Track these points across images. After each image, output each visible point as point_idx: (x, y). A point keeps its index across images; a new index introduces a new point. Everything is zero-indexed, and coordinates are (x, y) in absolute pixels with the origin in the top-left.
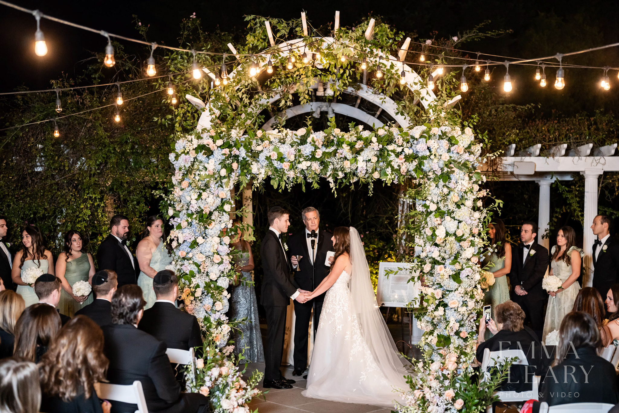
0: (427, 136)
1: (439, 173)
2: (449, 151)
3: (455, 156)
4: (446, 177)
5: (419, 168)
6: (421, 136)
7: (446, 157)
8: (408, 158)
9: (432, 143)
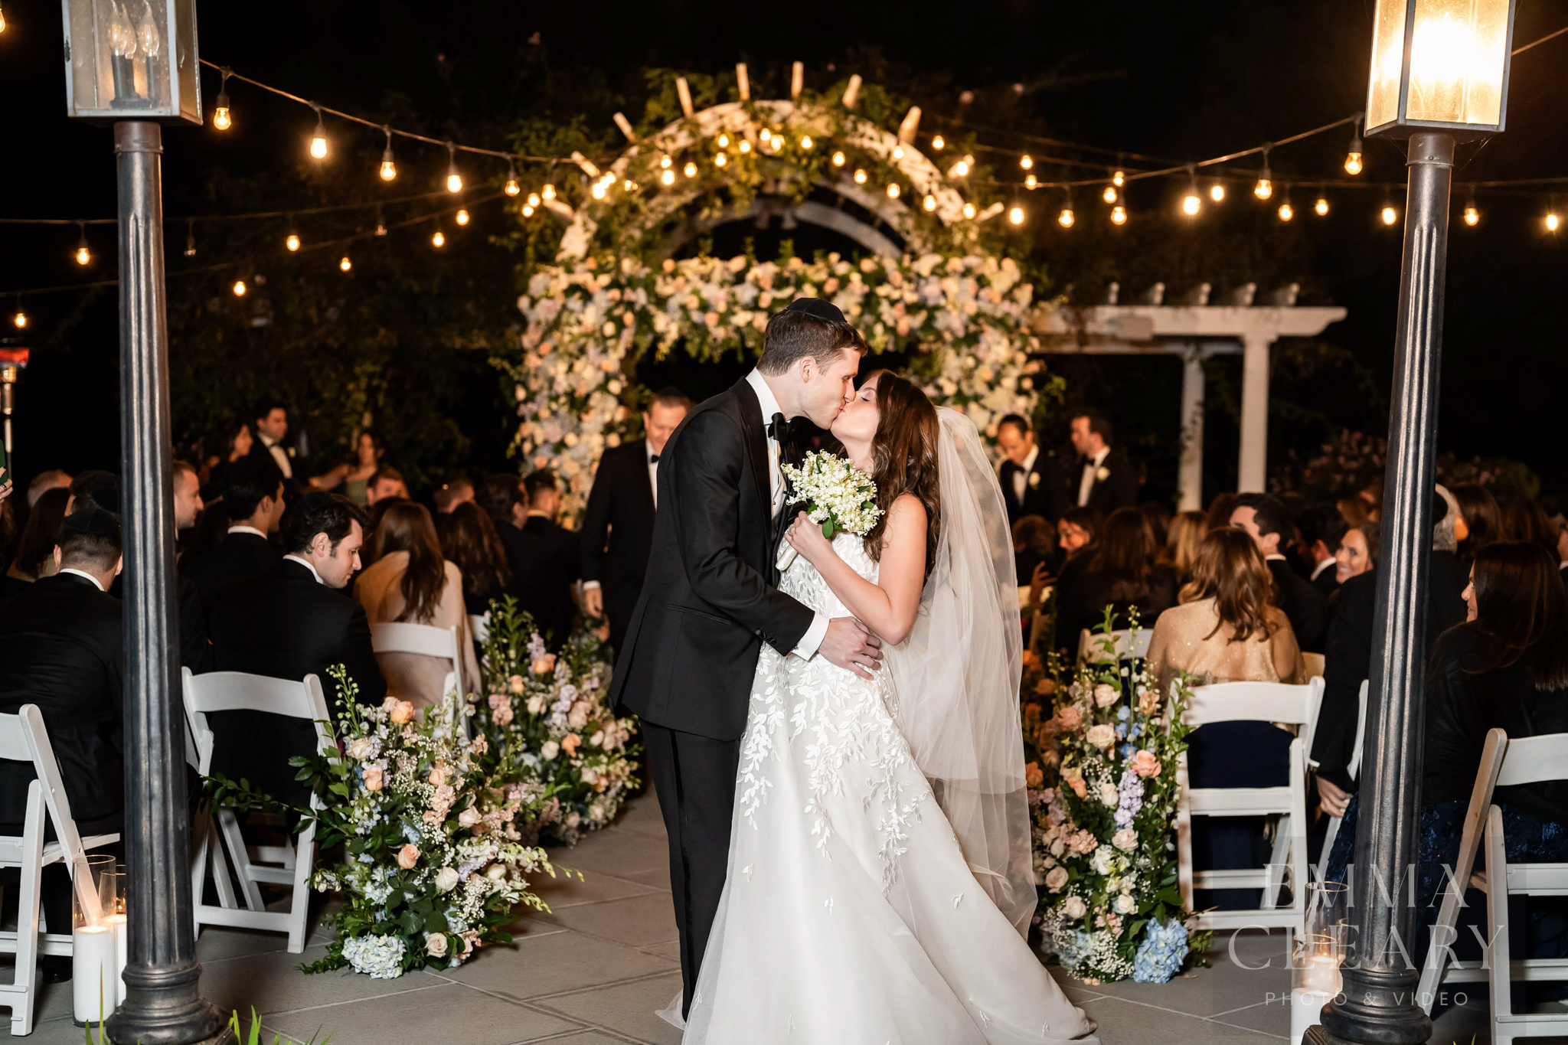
0: (940, 272)
1: (961, 334)
2: (977, 297)
3: (987, 308)
4: (971, 339)
5: (928, 325)
6: (933, 273)
7: (972, 308)
8: (912, 309)
9: (951, 285)
